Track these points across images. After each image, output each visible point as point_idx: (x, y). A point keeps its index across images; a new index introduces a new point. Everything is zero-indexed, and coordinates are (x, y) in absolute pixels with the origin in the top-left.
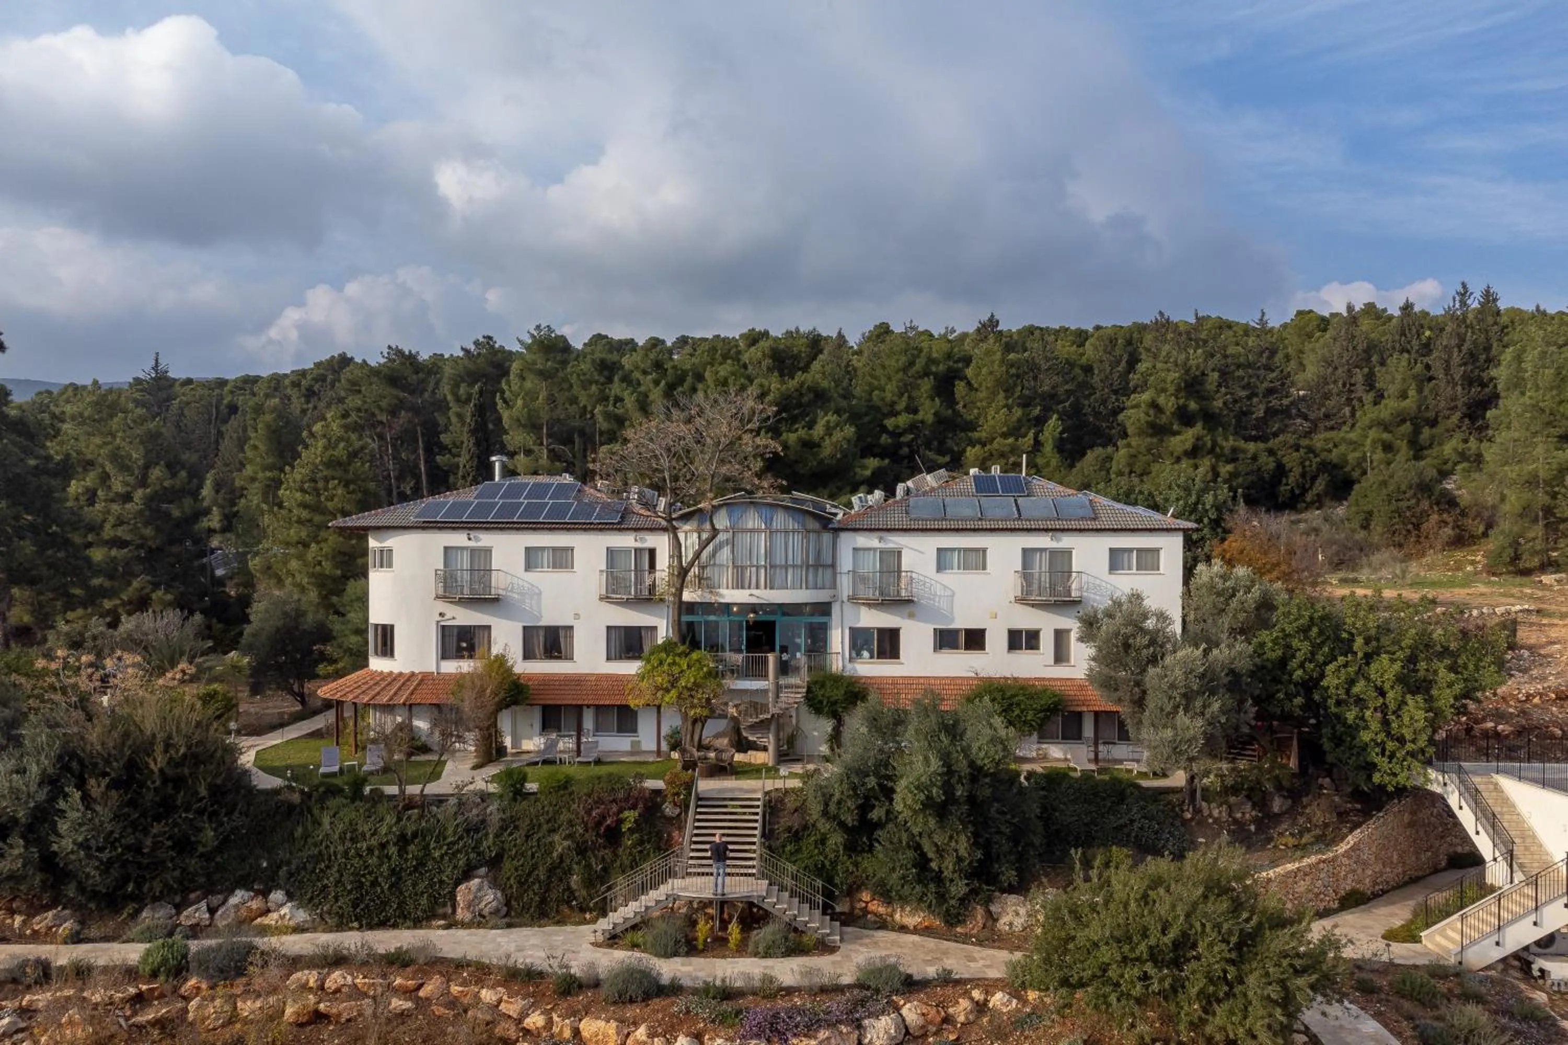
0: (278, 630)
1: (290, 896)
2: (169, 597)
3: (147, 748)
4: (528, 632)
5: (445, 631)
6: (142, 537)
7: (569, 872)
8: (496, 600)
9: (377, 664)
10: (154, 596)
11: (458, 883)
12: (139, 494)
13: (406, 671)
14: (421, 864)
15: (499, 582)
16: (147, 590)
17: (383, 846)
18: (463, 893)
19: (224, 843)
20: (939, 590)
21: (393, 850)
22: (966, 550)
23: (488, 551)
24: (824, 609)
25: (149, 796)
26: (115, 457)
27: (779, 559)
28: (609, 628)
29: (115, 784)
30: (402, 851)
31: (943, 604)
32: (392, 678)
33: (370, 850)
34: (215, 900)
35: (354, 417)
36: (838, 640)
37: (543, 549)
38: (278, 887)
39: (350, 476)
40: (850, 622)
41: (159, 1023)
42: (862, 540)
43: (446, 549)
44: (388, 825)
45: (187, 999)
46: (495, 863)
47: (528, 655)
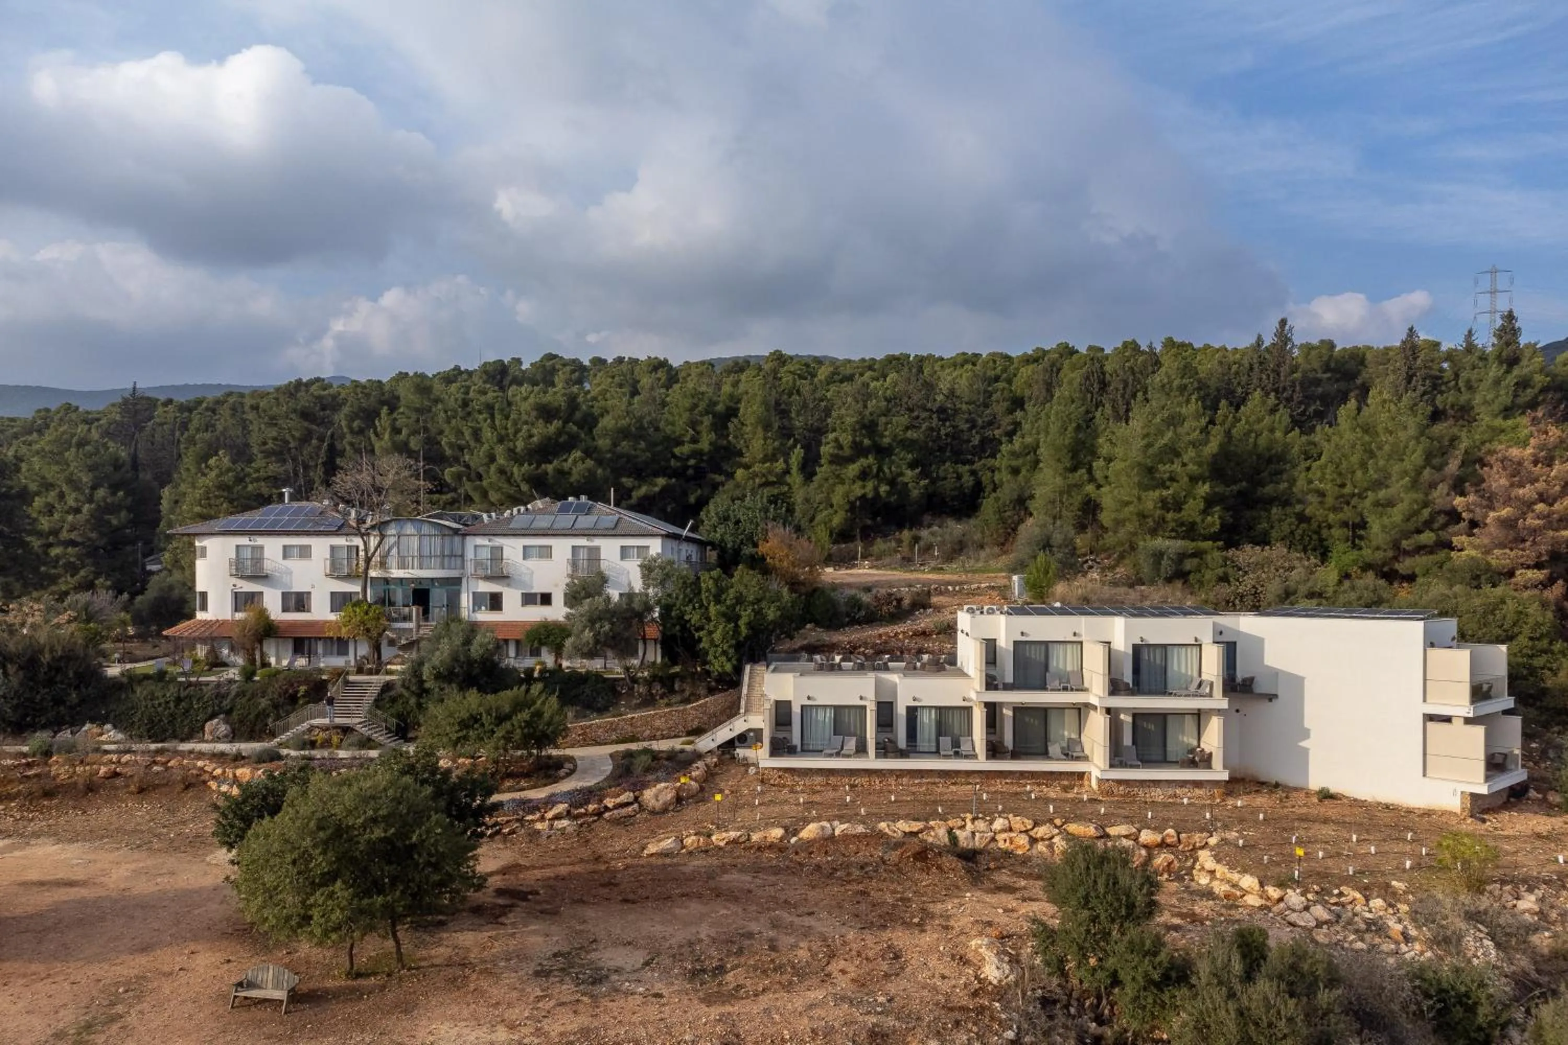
0: (155, 598)
1: (115, 727)
2: (109, 583)
3: (41, 651)
4: (285, 596)
5: (236, 595)
6: (90, 539)
7: (268, 715)
8: (266, 577)
9: (200, 616)
10: (97, 582)
11: (206, 721)
12: (86, 508)
13: (214, 619)
14: (187, 711)
15: (268, 566)
16: (91, 577)
17: (168, 702)
18: (208, 726)
19: (82, 701)
20: (523, 570)
21: (172, 705)
22: (540, 547)
23: (261, 548)
24: (457, 581)
25: (41, 676)
26: (70, 481)
27: (426, 552)
28: (332, 593)
29: (21, 668)
30: (177, 704)
31: (526, 578)
32: (206, 623)
33: (160, 705)
34: (75, 729)
35: (270, 445)
36: (465, 601)
37: (293, 546)
38: (108, 722)
39: (235, 496)
40: (471, 590)
41: (36, 775)
42: (480, 541)
43: (238, 546)
44: (172, 691)
45: (50, 766)
46: (229, 712)
47: (285, 609)
